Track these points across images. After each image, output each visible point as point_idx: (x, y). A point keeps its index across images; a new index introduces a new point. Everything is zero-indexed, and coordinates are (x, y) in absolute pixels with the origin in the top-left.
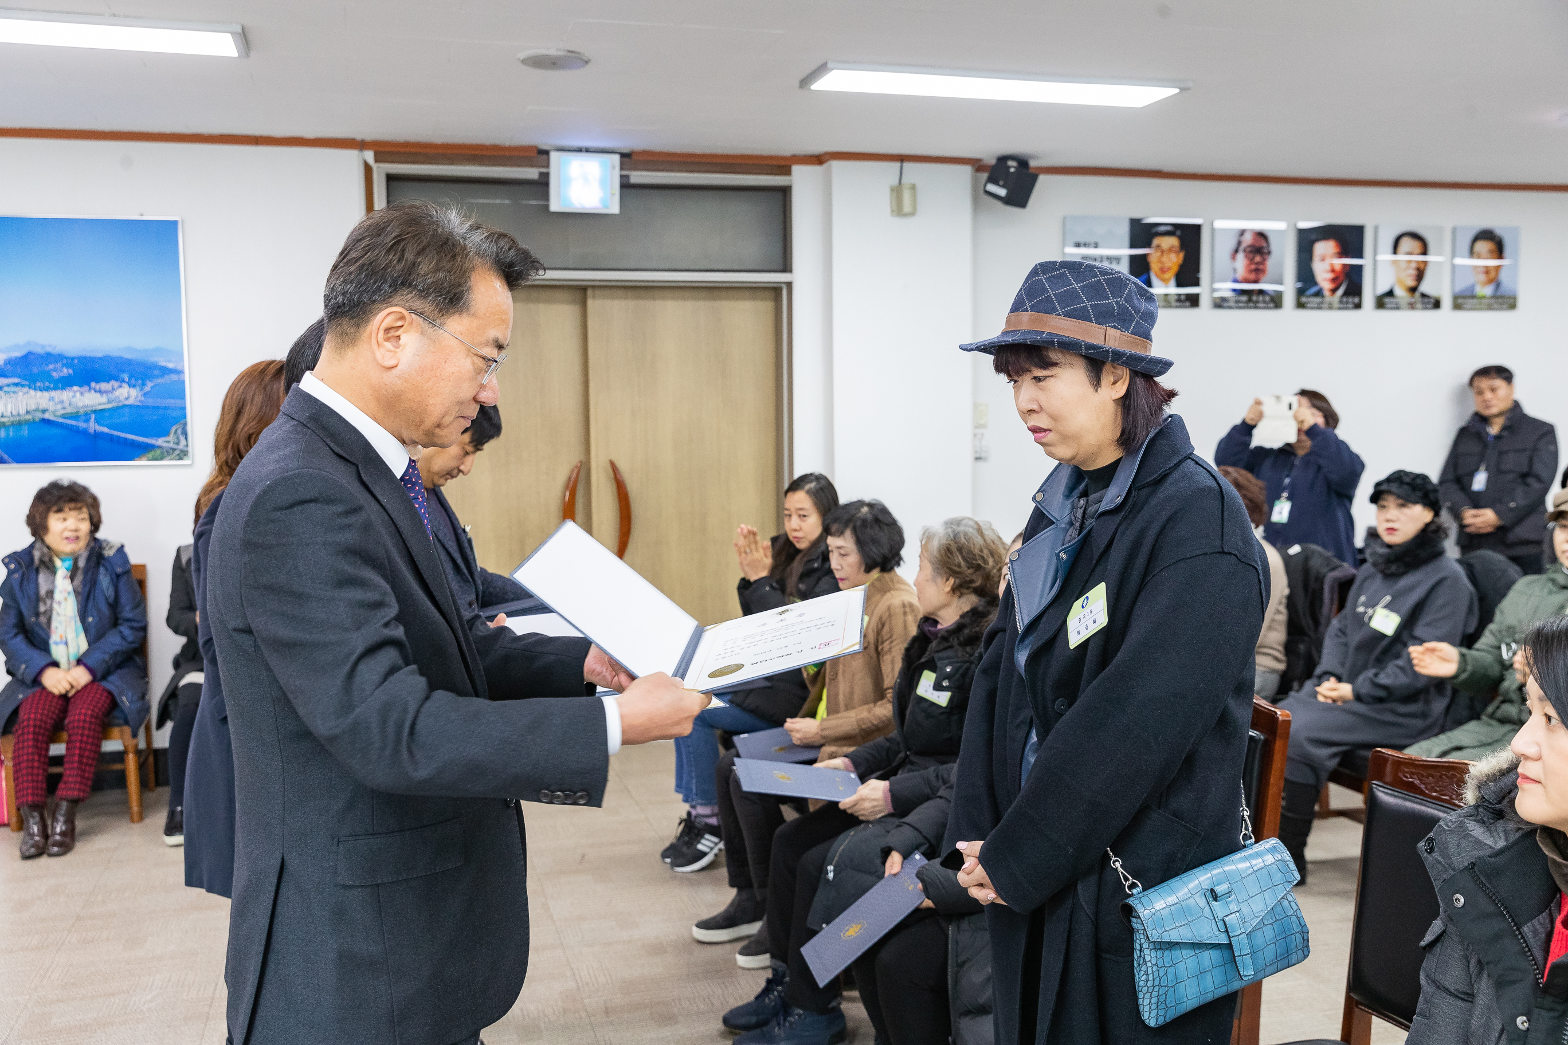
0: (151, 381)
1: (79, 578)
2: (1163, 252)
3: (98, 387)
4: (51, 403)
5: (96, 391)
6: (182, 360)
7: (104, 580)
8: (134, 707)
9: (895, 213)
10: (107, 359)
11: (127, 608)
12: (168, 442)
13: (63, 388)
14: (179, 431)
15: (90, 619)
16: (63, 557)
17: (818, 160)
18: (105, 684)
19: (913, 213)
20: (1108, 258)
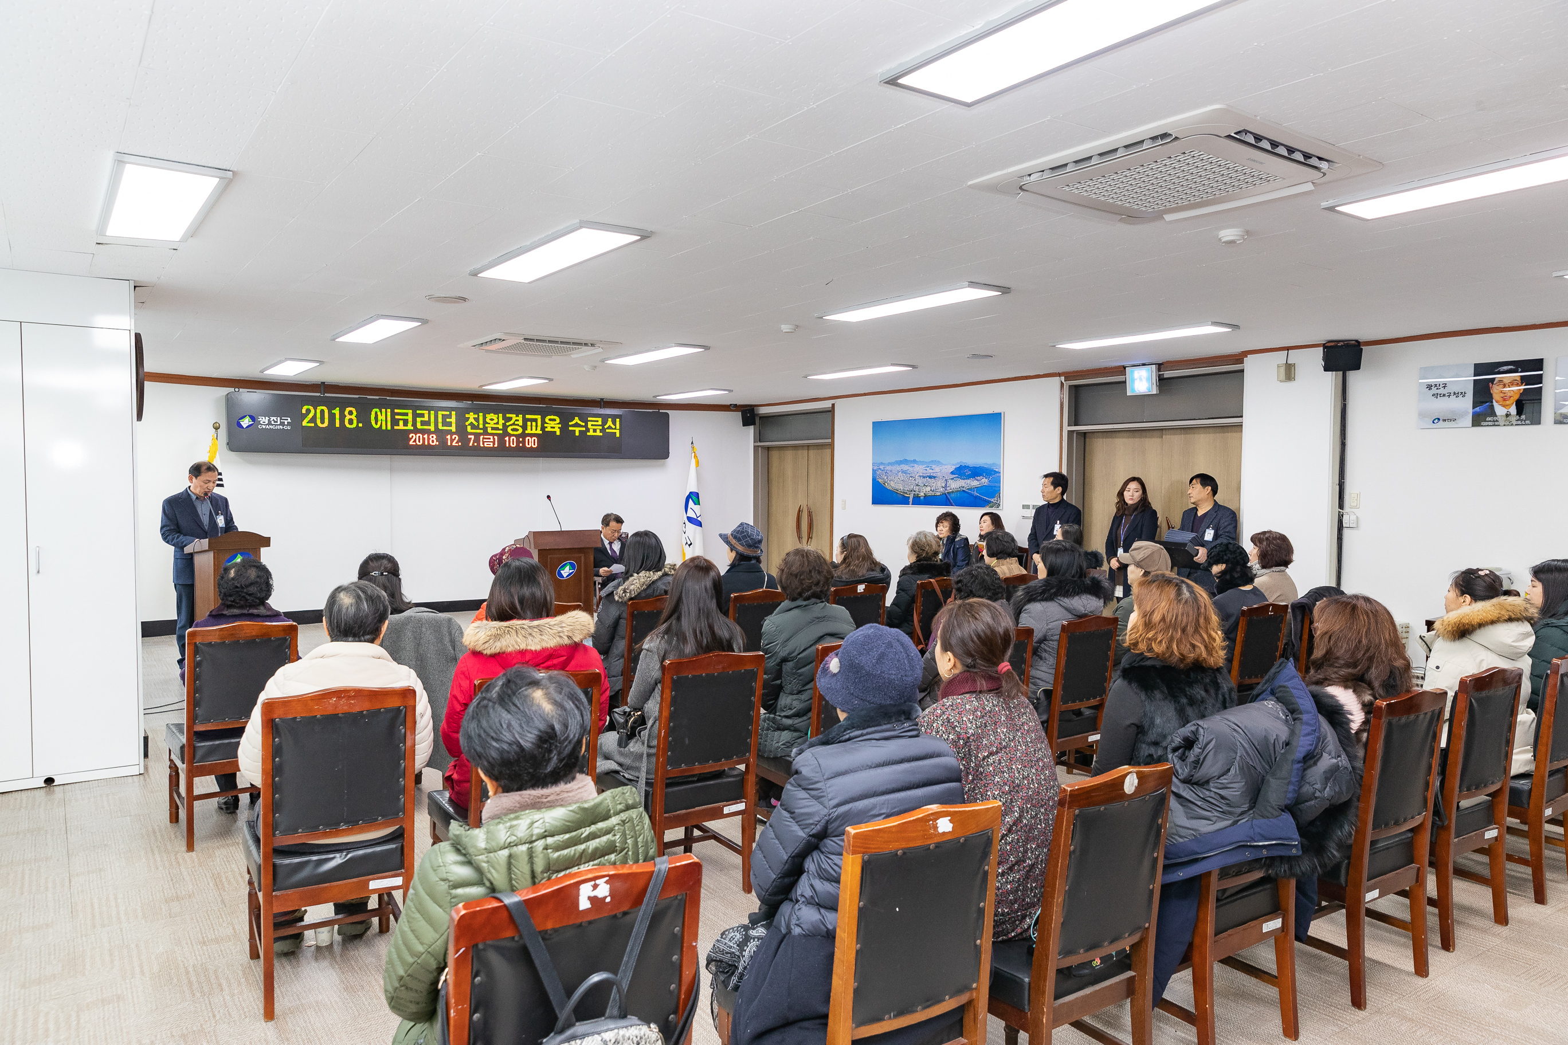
0: (991, 476)
2: (1505, 385)
3: (979, 478)
4: (964, 484)
9: (1282, 382)
10: (980, 468)
17: (1254, 353)
19: (1294, 380)
20: (1455, 393)
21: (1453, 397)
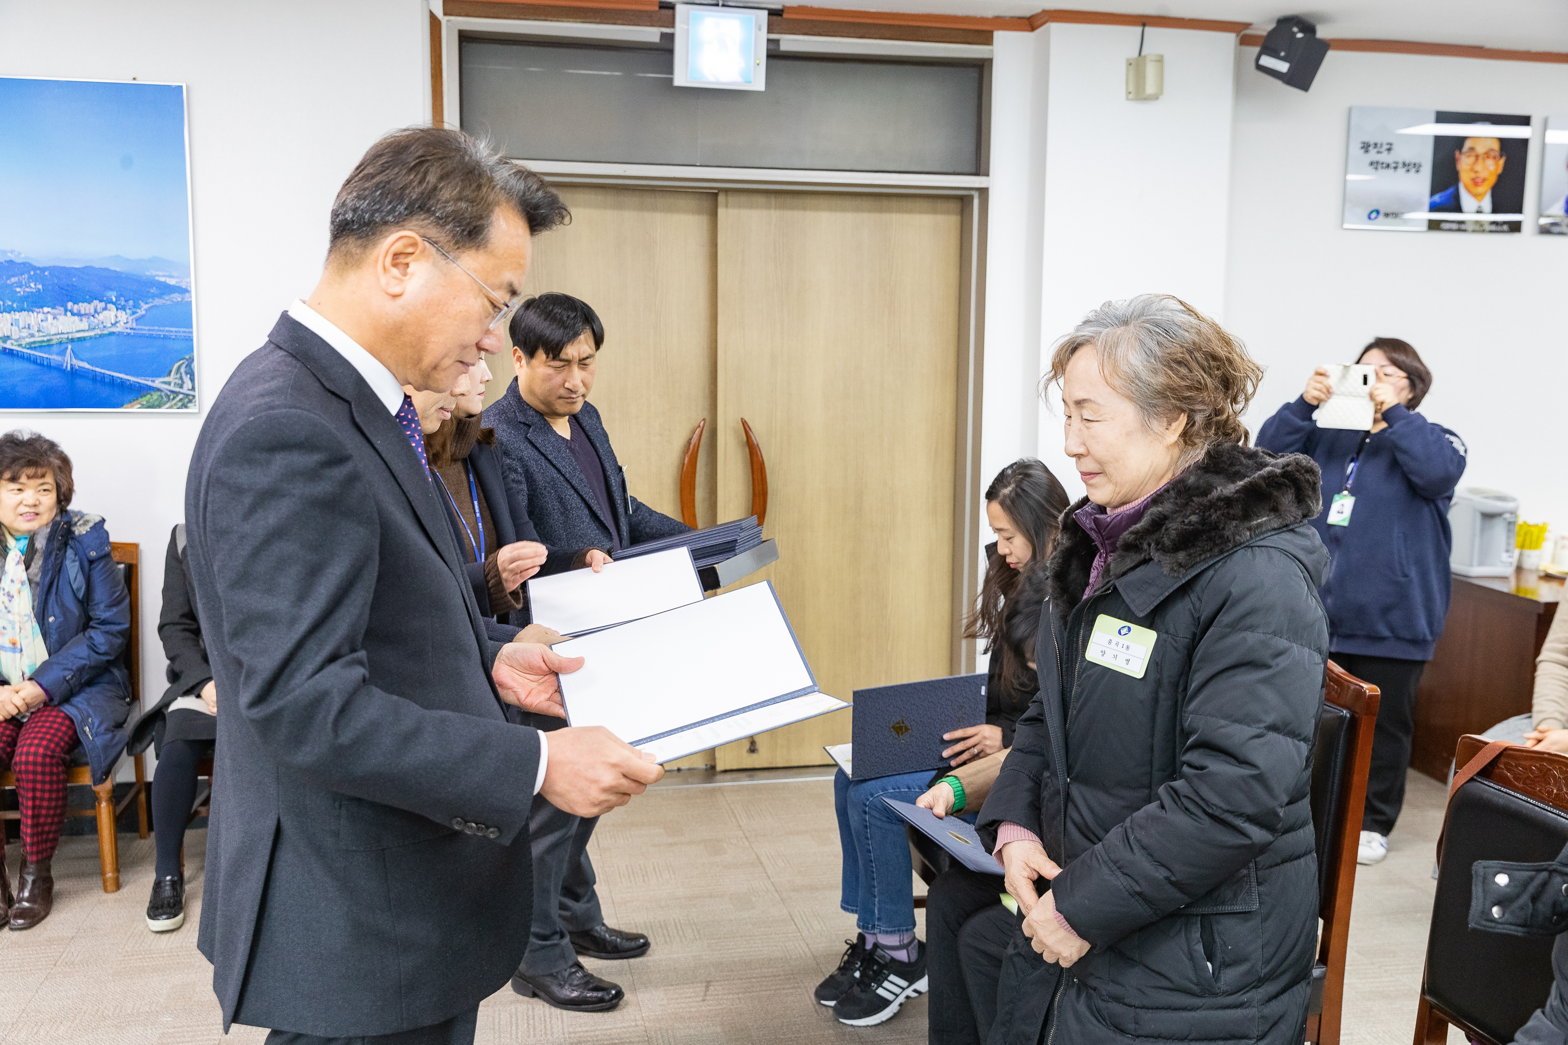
0: (147, 303)
1: (37, 563)
2: (1477, 157)
3: (76, 308)
4: (15, 328)
5: (73, 314)
6: (189, 276)
7: (72, 568)
8: (99, 742)
9: (1131, 96)
10: (87, 271)
11: (102, 606)
12: (169, 383)
13: (29, 310)
14: (183, 370)
15: (51, 619)
16: (17, 535)
17: (1030, 23)
18: (68, 709)
19: (1155, 97)
20: (1404, 165)
21: (1401, 171)
